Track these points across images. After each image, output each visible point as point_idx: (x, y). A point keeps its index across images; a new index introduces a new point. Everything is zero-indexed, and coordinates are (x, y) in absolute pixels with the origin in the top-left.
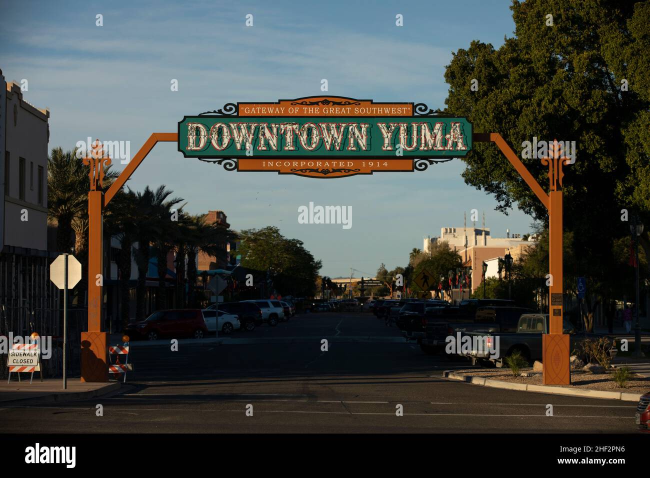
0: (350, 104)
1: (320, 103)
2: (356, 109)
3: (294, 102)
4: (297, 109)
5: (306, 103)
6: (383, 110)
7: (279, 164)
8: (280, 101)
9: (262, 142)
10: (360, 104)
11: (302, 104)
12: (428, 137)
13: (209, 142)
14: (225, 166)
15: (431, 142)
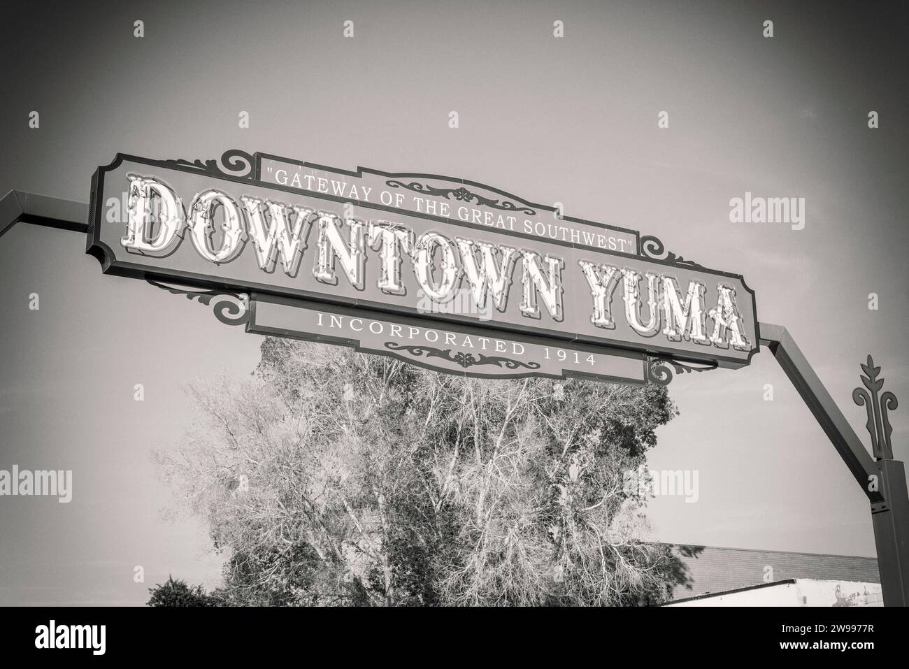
0: (513, 208)
1: (450, 195)
2: (528, 223)
3: (393, 179)
4: (400, 198)
5: (421, 187)
6: (581, 234)
7: (355, 324)
8: (361, 170)
9: (322, 260)
10: (534, 213)
11: (411, 187)
12: (677, 309)
13: (184, 234)
14: (218, 311)
15: (682, 320)
